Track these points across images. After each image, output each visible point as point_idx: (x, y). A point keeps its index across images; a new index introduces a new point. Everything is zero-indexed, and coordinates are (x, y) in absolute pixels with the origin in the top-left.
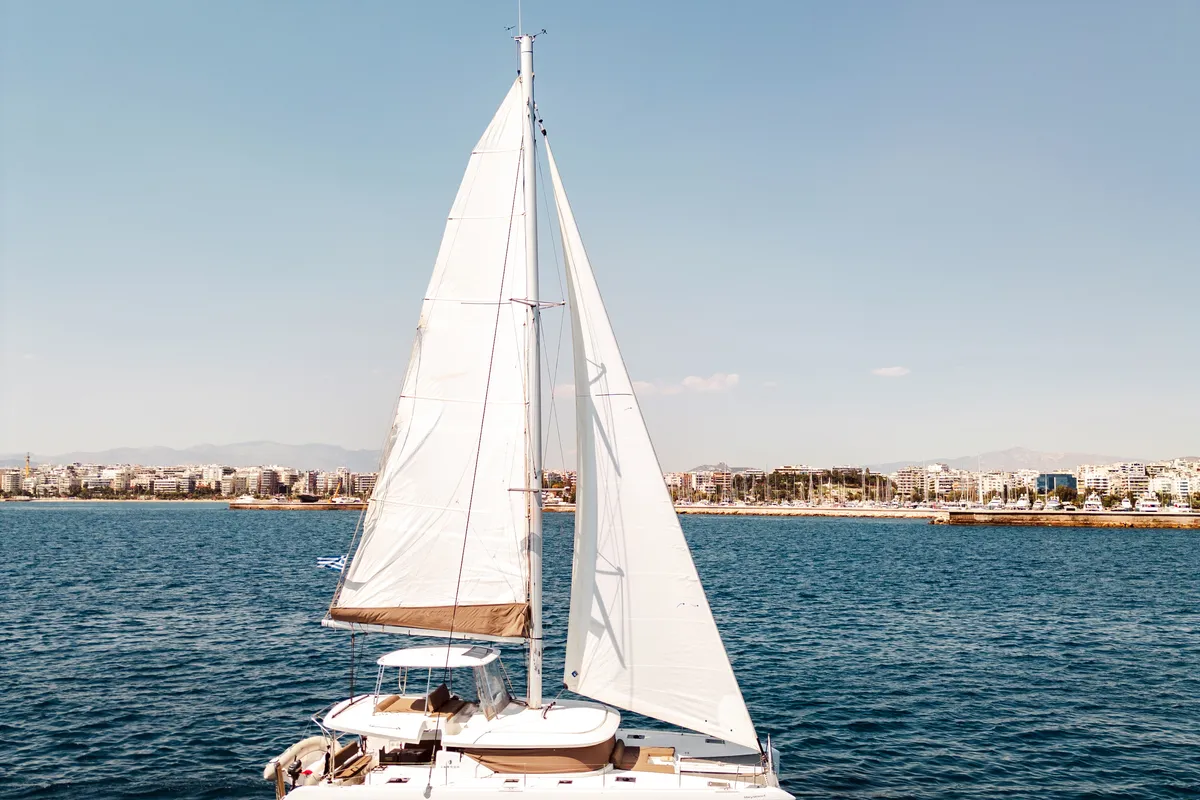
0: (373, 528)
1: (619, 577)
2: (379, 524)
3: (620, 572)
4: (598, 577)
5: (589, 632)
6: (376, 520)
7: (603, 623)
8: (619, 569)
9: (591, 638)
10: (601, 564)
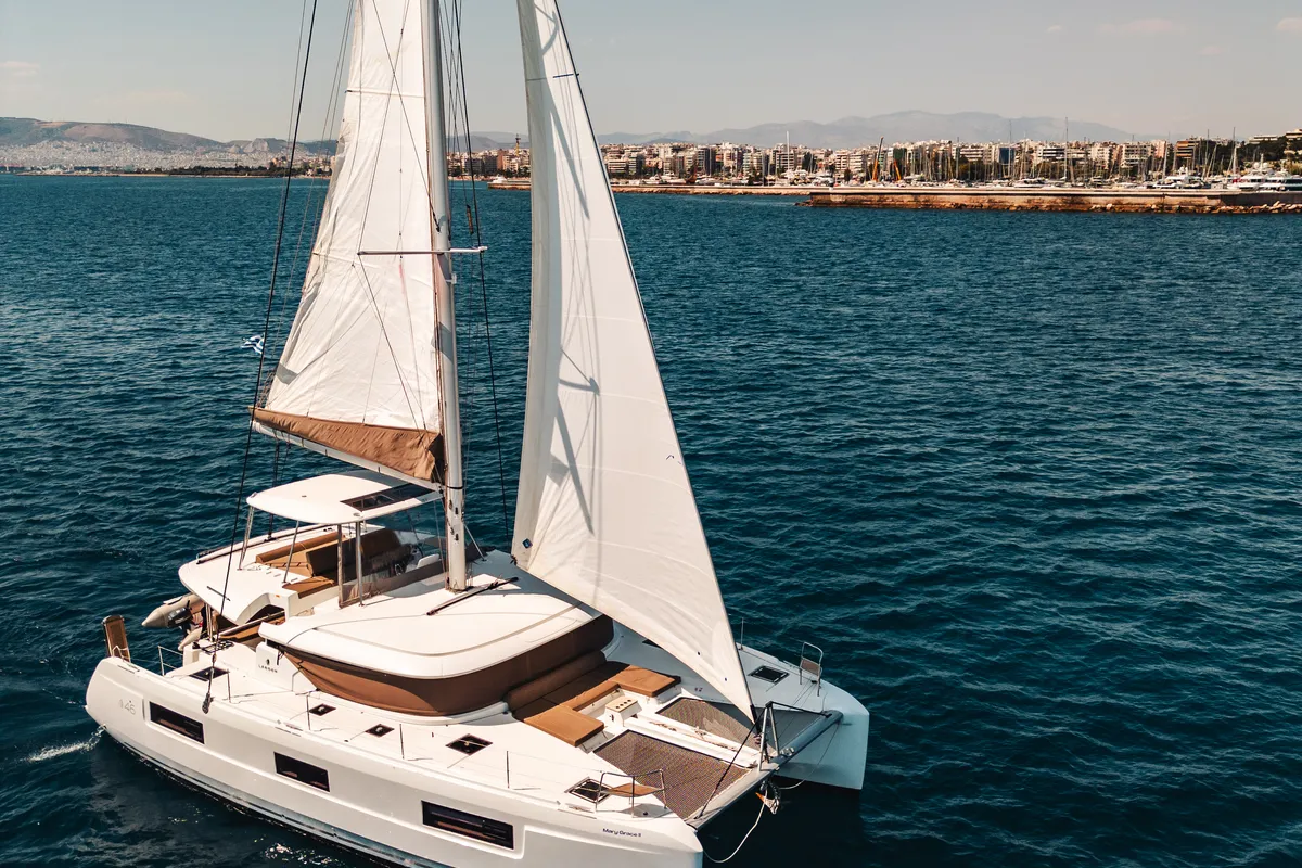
0: (315, 296)
1: (591, 393)
2: (322, 289)
3: (593, 387)
4: (562, 389)
5: (548, 479)
6: (318, 285)
7: (566, 463)
8: (592, 381)
9: (549, 485)
10: (566, 371)
